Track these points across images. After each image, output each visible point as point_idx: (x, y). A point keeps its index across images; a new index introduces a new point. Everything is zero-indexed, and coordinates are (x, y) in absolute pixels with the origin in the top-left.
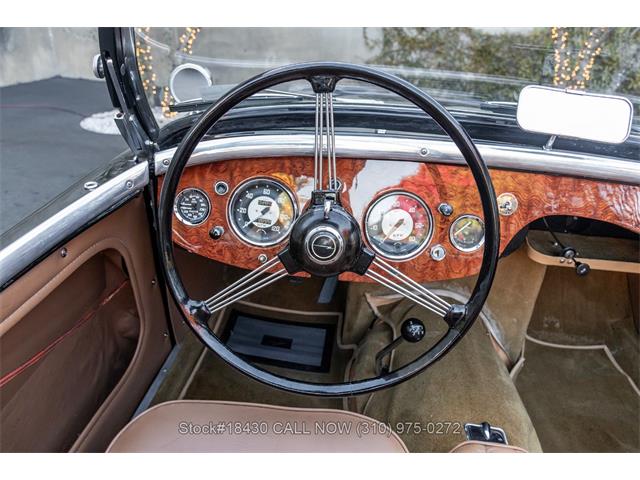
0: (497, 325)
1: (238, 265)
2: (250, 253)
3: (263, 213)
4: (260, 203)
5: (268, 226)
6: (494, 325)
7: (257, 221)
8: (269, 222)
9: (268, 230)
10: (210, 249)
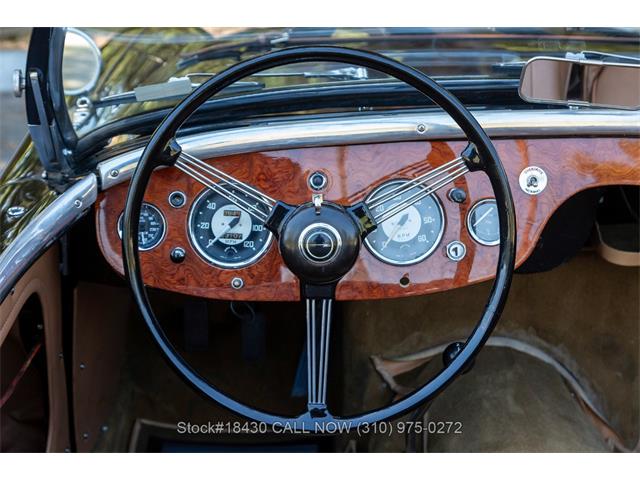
0: (592, 387)
1: (206, 296)
2: (221, 278)
3: (232, 225)
4: (226, 214)
5: (238, 241)
6: (587, 387)
7: (224, 236)
8: (239, 236)
9: (240, 247)
10: (168, 278)
